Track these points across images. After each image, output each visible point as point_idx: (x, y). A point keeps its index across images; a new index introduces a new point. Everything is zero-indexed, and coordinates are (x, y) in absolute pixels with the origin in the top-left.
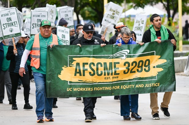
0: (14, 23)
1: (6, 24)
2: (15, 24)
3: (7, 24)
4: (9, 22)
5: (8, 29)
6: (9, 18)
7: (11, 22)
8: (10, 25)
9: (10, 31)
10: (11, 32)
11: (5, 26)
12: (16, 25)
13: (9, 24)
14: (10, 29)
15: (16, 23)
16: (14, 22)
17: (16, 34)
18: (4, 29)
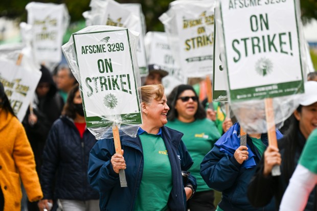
0: (277, 38)
1: (245, 40)
2: (281, 43)
3: (249, 42)
4: (259, 34)
5: (252, 60)
6: (261, 16)
7: (265, 32)
8: (261, 45)
9: (258, 69)
10: (265, 73)
11: (240, 47)
12: (286, 48)
13: (256, 41)
14: (259, 61)
15: (285, 38)
16: (280, 35)
17: (281, 86)
18: (236, 61)
